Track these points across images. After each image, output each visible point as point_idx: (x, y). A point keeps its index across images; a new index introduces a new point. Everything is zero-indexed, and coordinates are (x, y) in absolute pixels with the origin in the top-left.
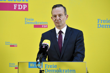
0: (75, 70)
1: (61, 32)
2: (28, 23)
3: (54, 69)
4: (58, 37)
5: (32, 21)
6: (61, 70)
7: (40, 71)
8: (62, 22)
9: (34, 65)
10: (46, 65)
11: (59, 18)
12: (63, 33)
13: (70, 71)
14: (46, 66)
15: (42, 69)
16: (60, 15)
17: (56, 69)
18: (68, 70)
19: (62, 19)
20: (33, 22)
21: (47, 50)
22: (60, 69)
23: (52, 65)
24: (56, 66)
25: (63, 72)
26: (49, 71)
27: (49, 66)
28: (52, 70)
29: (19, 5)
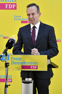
1: (34, 27)
2: (17, 19)
3: (19, 61)
4: (31, 31)
5: (19, 18)
6: (25, 62)
7: (5, 63)
10: (12, 57)
11: (32, 16)
14: (12, 59)
15: (7, 62)
16: (33, 14)
17: (21, 61)
18: (31, 62)
19: (35, 18)
20: (21, 18)
22: (24, 61)
23: (18, 58)
24: (21, 59)
25: (27, 64)
26: (15, 63)
27: (15, 59)
28: (17, 62)
29: (9, 5)
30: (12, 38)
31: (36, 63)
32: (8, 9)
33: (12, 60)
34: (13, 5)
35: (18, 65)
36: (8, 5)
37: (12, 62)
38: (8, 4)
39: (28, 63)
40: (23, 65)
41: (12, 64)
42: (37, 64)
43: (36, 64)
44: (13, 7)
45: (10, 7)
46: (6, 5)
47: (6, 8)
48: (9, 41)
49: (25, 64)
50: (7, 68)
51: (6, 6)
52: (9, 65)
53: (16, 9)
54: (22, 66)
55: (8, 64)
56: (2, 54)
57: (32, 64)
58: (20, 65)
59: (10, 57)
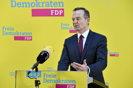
0: (75, 81)
2: (64, 28)
3: (53, 79)
6: (61, 80)
8: (81, 26)
9: (32, 74)
10: (44, 74)
12: (84, 37)
13: (70, 82)
14: (44, 75)
16: (78, 19)
17: (55, 79)
18: (68, 80)
21: (46, 57)
22: (59, 79)
23: (51, 74)
24: (55, 76)
25: (63, 83)
26: (47, 81)
27: (48, 76)
28: (51, 80)
29: (56, 11)
30: (45, 50)
31: (73, 81)
32: (54, 15)
33: (44, 77)
34: (60, 11)
35: (52, 83)
36: (53, 11)
37: (44, 79)
38: (54, 9)
39: (64, 81)
40: (58, 83)
41: (44, 82)
42: (75, 83)
43: (73, 83)
44: (60, 13)
45: (57, 13)
46: (52, 11)
47: (52, 14)
48: (41, 53)
49: (61, 83)
50: (37, 87)
51: (52, 13)
52: (40, 84)
53: (63, 16)
54: (56, 85)
55: (39, 82)
56: (31, 70)
57: (69, 82)
58: (54, 83)
59: (42, 73)
